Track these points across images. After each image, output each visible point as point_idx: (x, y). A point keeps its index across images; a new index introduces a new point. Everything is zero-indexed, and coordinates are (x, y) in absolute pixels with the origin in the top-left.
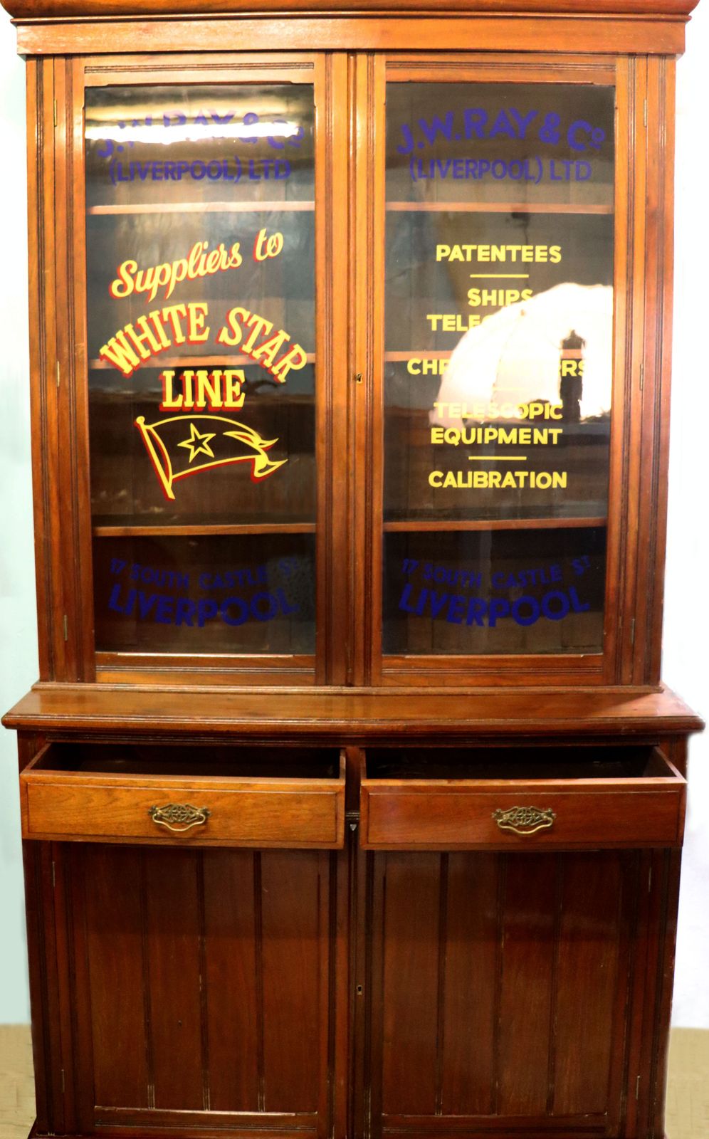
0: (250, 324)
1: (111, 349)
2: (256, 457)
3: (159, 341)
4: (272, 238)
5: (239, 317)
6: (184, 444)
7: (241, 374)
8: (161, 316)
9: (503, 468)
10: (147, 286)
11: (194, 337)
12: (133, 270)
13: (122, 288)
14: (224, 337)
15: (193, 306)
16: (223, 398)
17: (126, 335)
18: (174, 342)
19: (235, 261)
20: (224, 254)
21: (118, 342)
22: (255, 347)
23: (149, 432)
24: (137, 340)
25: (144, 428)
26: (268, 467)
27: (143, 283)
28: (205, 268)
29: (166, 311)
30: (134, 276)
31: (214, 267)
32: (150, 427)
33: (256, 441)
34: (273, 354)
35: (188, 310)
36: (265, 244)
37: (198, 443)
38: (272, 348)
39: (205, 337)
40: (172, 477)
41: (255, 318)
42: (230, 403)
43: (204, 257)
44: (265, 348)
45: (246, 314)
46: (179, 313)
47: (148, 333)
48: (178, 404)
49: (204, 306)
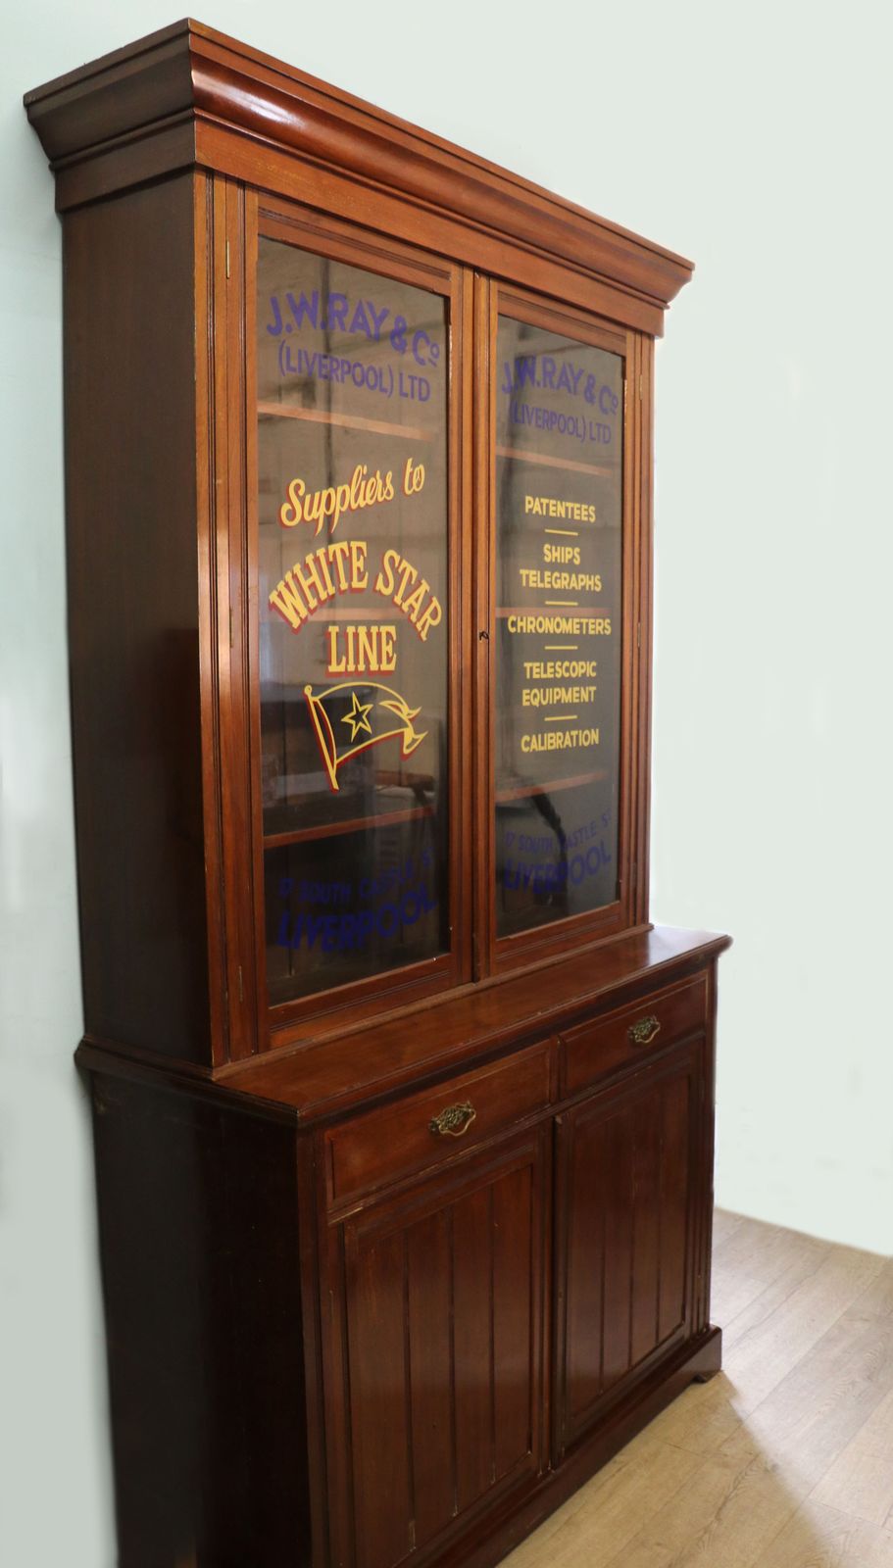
0: (400, 571)
1: (280, 595)
2: (404, 730)
3: (325, 587)
4: (417, 469)
5: (392, 559)
6: (346, 719)
7: (392, 629)
8: (326, 554)
9: (563, 727)
10: (315, 515)
11: (356, 584)
12: (301, 492)
13: (292, 515)
14: (380, 585)
15: (354, 544)
16: (380, 661)
17: (295, 577)
18: (338, 589)
19: (388, 494)
20: (380, 482)
21: (287, 586)
22: (404, 599)
23: (315, 704)
24: (305, 584)
25: (312, 699)
26: (414, 741)
27: (310, 512)
28: (364, 499)
29: (332, 548)
30: (302, 501)
31: (371, 498)
32: (317, 699)
33: (406, 712)
34: (417, 606)
35: (350, 549)
36: (411, 474)
37: (358, 718)
38: (417, 600)
39: (363, 584)
40: (336, 762)
41: (405, 564)
42: (385, 667)
43: (363, 483)
44: (411, 600)
45: (397, 558)
46: (342, 551)
47: (315, 578)
48: (341, 668)
49: (363, 545)
